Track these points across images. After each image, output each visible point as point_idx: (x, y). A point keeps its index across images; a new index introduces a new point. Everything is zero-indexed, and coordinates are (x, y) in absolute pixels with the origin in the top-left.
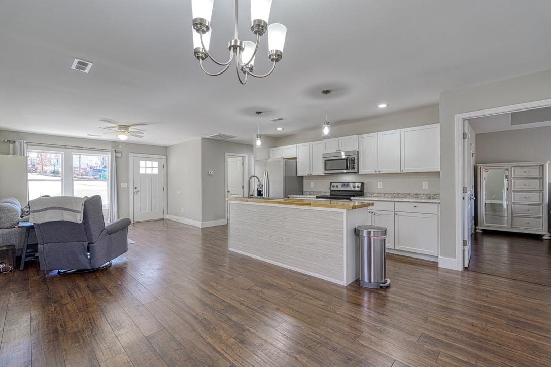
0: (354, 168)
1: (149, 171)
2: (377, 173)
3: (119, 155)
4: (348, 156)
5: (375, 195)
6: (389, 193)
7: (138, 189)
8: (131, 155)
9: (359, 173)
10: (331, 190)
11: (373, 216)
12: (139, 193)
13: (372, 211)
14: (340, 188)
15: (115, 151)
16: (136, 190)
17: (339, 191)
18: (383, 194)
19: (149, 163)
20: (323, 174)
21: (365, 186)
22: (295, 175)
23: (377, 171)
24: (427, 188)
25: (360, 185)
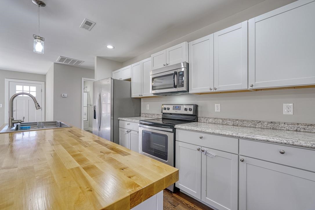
0: (183, 86)
2: (212, 91)
4: (176, 71)
5: (210, 120)
6: (230, 120)
8: (7, 81)
9: (190, 92)
10: (163, 113)
11: (204, 156)
13: (203, 149)
14: (171, 111)
17: (171, 114)
18: (221, 121)
20: (153, 95)
21: (199, 109)
22: (130, 97)
23: (212, 88)
24: (291, 113)
25: (192, 107)
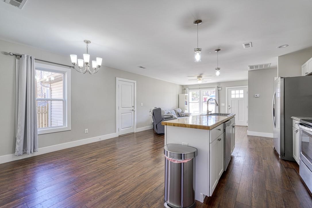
1: (237, 96)
3: (220, 89)
7: (230, 107)
8: (227, 88)
12: (231, 109)
15: (218, 87)
16: (229, 107)
19: (237, 92)
